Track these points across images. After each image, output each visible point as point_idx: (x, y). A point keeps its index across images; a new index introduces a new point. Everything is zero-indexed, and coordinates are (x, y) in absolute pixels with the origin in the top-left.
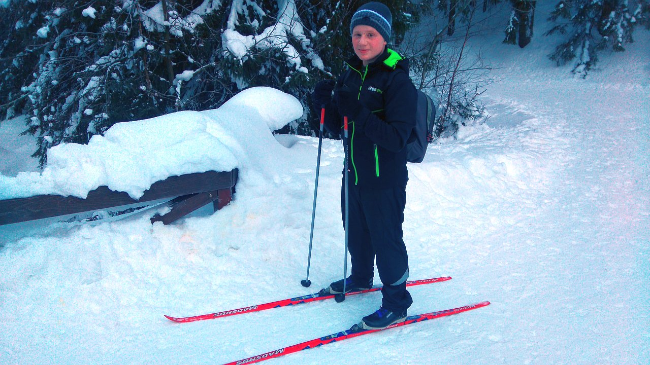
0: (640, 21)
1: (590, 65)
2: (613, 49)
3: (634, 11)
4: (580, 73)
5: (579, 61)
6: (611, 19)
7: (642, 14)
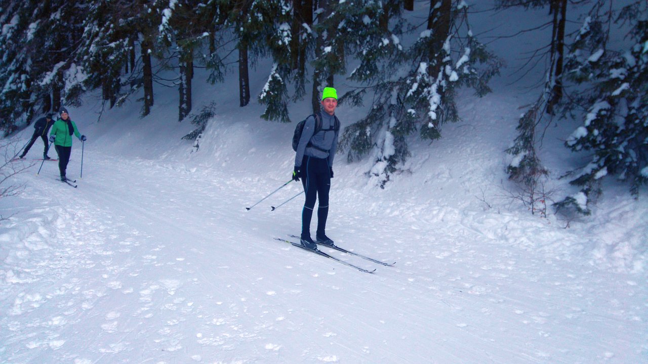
0: (467, 81)
1: (394, 162)
2: (422, 133)
3: (457, 61)
4: (378, 176)
5: (380, 153)
6: (421, 76)
7: (468, 66)
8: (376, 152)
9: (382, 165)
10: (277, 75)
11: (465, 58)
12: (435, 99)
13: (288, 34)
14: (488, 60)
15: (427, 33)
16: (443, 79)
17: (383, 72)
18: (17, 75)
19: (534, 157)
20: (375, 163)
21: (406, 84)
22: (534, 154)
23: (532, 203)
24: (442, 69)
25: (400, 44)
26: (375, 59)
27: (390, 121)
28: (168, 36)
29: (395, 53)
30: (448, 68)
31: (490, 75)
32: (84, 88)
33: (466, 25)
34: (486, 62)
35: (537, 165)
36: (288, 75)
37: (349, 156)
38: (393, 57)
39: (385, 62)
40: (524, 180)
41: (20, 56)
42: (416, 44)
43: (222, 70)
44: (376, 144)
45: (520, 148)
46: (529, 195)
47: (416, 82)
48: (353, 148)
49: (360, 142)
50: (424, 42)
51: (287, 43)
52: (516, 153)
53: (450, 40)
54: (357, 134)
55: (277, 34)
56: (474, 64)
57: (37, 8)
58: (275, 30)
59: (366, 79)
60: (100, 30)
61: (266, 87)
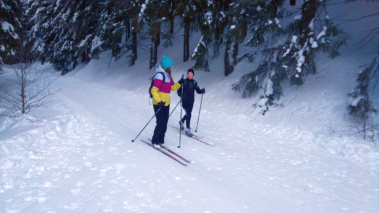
0: (324, 48)
1: (273, 99)
2: (291, 81)
3: (318, 35)
4: (261, 107)
5: (263, 93)
6: (292, 44)
7: (325, 38)
8: (261, 92)
9: (265, 100)
10: (203, 43)
11: (323, 33)
12: (301, 59)
13: (211, 18)
14: (339, 34)
15: (299, 17)
16: (307, 47)
17: (268, 42)
18: (68, 42)
19: (367, 100)
20: (260, 98)
21: (283, 49)
22: (368, 98)
23: (364, 131)
24: (307, 40)
25: (280, 24)
26: (263, 33)
27: (271, 72)
28: (144, 20)
29: (276, 30)
30: (311, 39)
31: (340, 44)
32: (101, 49)
33: (325, 12)
34: (337, 36)
35: (369, 105)
36: (209, 43)
37: (244, 94)
38: (275, 32)
39: (269, 35)
40: (360, 116)
41: (70, 31)
42: (291, 24)
43: (172, 40)
44: (261, 87)
45: (358, 93)
46: (363, 126)
47: (290, 48)
48: (246, 89)
49: (251, 85)
50: (296, 22)
51: (210, 23)
52: (355, 97)
53: (314, 22)
54: (250, 80)
55: (204, 18)
56: (329, 36)
57: (79, 4)
58: (203, 16)
59: (256, 46)
60: (109, 16)
61: (196, 50)
